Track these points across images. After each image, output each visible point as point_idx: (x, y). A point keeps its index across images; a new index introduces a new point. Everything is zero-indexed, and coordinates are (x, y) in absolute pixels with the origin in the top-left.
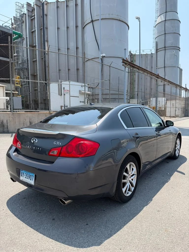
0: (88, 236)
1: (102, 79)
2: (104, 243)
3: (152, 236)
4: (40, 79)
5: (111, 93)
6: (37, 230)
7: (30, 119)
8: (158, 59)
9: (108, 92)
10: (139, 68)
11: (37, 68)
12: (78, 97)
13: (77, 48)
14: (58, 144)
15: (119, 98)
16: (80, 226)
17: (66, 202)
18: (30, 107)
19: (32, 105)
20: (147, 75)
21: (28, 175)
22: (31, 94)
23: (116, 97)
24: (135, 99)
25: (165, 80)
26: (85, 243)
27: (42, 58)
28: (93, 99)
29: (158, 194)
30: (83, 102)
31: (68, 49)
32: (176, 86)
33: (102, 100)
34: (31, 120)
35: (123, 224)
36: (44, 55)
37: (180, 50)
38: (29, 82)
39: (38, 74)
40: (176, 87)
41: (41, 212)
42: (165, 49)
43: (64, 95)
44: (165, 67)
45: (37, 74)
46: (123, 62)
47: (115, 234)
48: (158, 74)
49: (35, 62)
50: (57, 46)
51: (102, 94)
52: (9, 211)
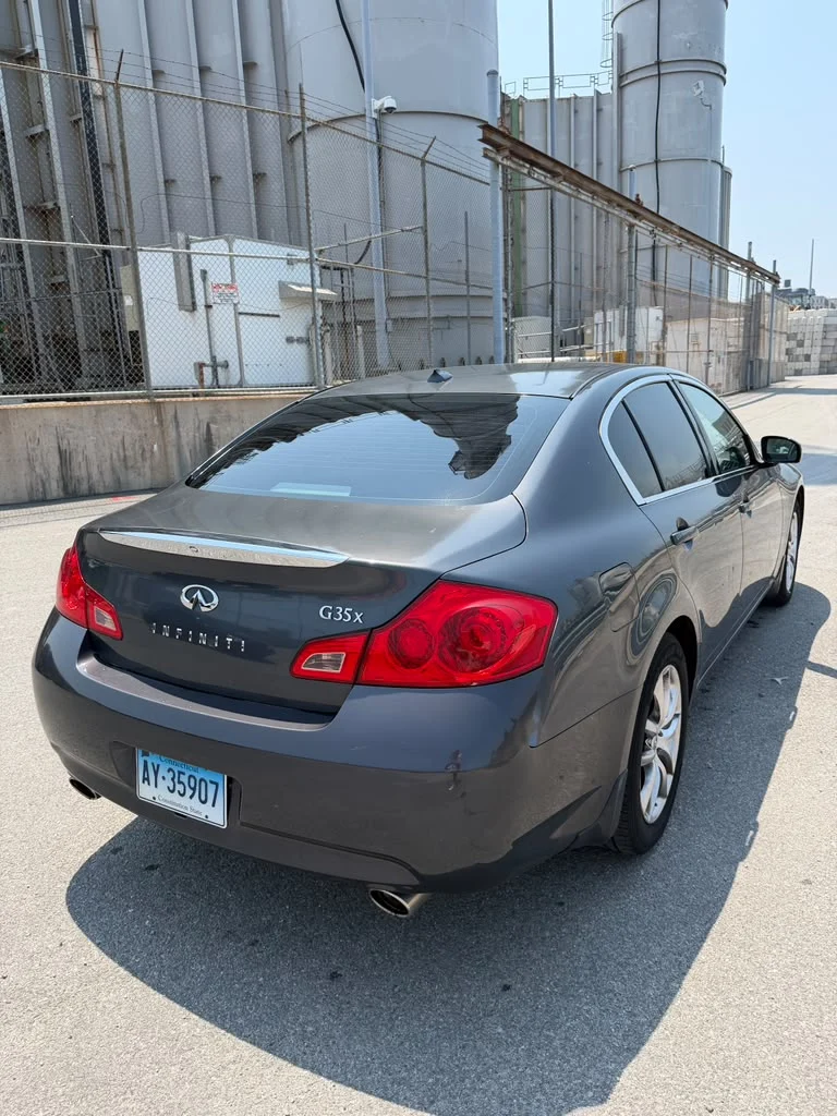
0: (530, 1054)
1: (384, 227)
2: (619, 1085)
3: (827, 1018)
4: (74, 230)
5: (431, 294)
6: (271, 1049)
7: (59, 438)
8: (628, 121)
9: (418, 287)
10: (559, 170)
11: (52, 172)
12: (278, 316)
13: (249, 67)
14: (345, 617)
15: (473, 313)
16: (473, 999)
17: (408, 906)
18: (37, 370)
19: (48, 362)
20: (590, 200)
21: (184, 779)
22: (34, 306)
23: (457, 309)
24: (526, 315)
25: (668, 225)
26: (532, 1092)
27: (75, 118)
28: (345, 325)
29: (770, 789)
30: (299, 340)
31: (204, 70)
32: (711, 250)
33: (390, 328)
34: (65, 442)
35: (674, 967)
36: (81, 103)
37: (727, 76)
38: (19, 246)
39: (63, 204)
40: (712, 259)
41: (259, 938)
42: (659, 75)
43: (208, 307)
44: (657, 162)
45: (55, 204)
46: (484, 140)
47: (654, 1028)
48: (638, 199)
49: (37, 140)
50: (147, 52)
51: (390, 299)
52: (96, 951)
